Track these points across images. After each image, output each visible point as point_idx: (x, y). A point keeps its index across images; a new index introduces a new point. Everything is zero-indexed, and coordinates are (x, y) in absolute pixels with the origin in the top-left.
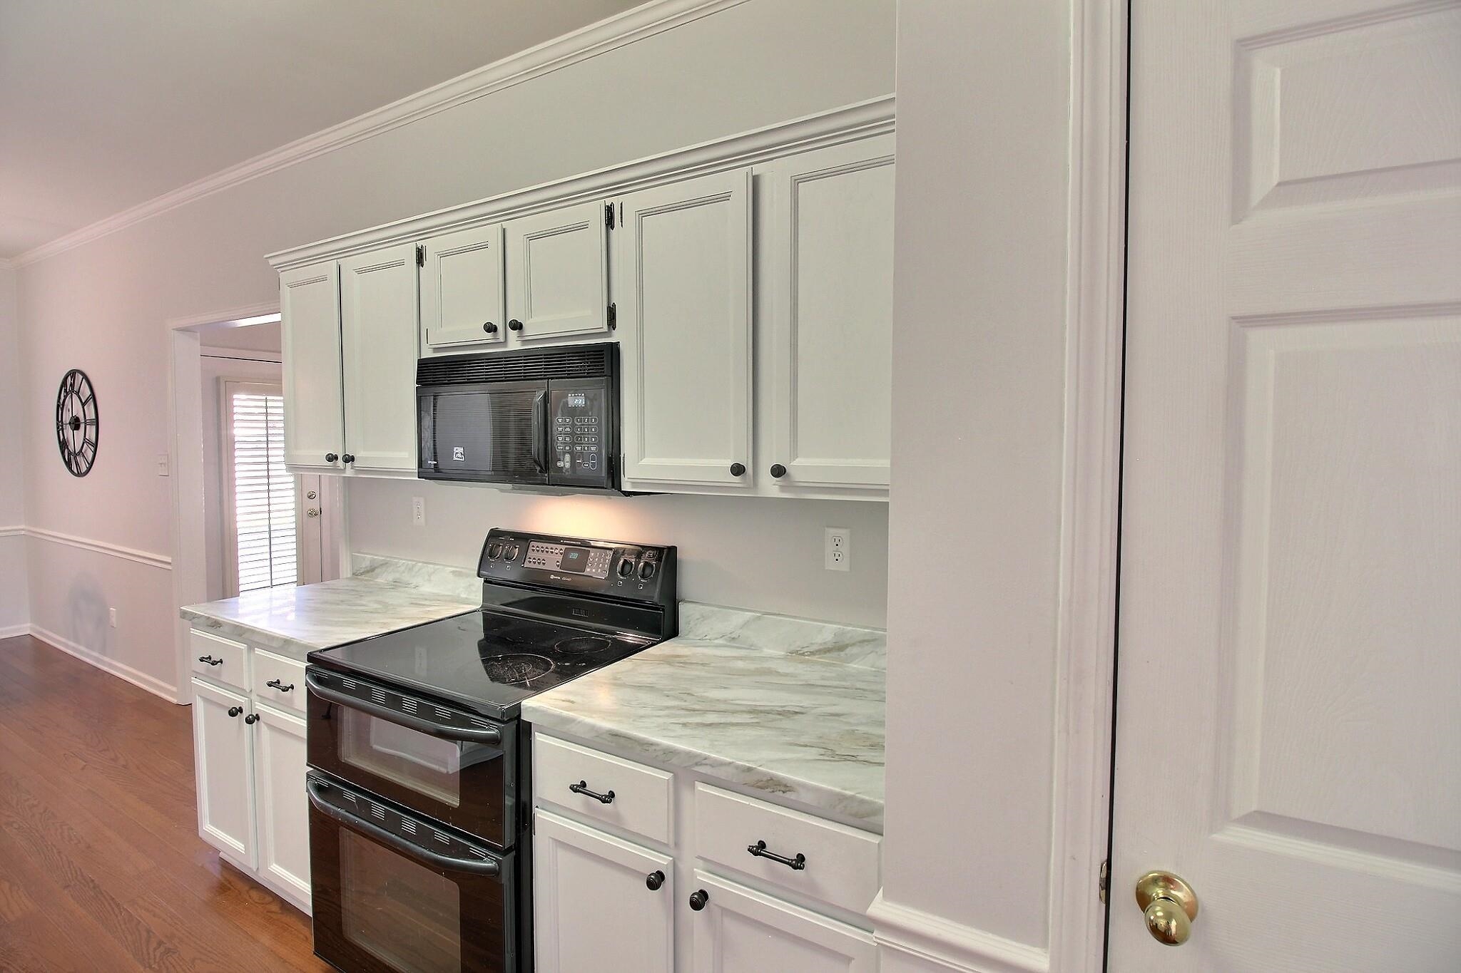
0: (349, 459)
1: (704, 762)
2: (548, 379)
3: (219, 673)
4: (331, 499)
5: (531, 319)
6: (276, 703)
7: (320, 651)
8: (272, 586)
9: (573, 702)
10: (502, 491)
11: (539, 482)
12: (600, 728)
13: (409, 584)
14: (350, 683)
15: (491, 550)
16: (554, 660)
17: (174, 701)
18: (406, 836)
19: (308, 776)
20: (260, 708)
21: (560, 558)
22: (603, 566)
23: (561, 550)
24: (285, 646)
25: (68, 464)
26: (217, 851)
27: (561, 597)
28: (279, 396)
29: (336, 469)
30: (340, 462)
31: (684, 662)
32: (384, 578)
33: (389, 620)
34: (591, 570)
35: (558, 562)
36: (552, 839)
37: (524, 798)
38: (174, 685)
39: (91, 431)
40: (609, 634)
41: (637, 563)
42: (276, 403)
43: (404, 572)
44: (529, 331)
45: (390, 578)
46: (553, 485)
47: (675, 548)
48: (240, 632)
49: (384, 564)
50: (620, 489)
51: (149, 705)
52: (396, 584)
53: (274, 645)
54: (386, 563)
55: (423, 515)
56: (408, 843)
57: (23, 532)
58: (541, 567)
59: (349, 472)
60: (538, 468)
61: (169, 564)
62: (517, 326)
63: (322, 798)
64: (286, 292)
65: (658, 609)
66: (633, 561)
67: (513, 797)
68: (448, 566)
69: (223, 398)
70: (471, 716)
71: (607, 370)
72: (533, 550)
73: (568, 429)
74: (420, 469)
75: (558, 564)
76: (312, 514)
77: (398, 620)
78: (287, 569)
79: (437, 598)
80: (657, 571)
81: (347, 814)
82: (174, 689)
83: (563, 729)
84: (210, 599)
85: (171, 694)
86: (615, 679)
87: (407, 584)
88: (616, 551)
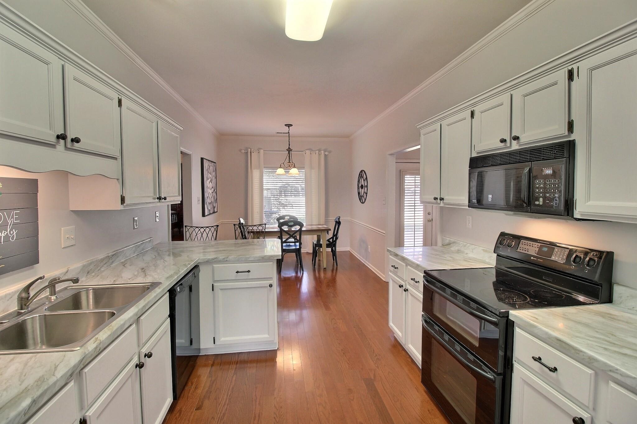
0: (442, 199)
1: (616, 371)
2: (532, 161)
3: (397, 272)
4: (436, 215)
5: (524, 134)
6: (414, 287)
7: (428, 270)
8: (415, 246)
9: (537, 319)
10: (506, 214)
11: (525, 211)
12: (551, 335)
13: (464, 252)
14: (439, 285)
15: (501, 241)
16: (530, 297)
17: (384, 280)
18: (456, 350)
19: (422, 315)
20: (408, 287)
21: (537, 249)
22: (563, 256)
23: (538, 245)
24: (417, 267)
25: (360, 199)
26: (393, 333)
27: (537, 269)
28: (418, 176)
29: (437, 203)
30: (439, 201)
31: (612, 318)
32: (454, 248)
33: (455, 265)
34: (555, 258)
35: (536, 251)
36: (522, 379)
37: (509, 353)
38: (384, 275)
39: (366, 189)
40: (563, 292)
41: (585, 258)
42: (418, 178)
43: (462, 247)
44: (523, 140)
45: (457, 248)
46: (532, 213)
47: (612, 253)
48: (403, 259)
49: (454, 243)
50: (573, 216)
51: (377, 279)
52: (458, 251)
53: (413, 266)
54: (455, 242)
55: (471, 223)
56: (456, 353)
57: (349, 220)
58: (526, 252)
59: (442, 205)
60: (525, 205)
61: (384, 234)
62: (516, 138)
63: (426, 325)
64: (422, 136)
65: (599, 285)
66: (582, 256)
67: (503, 352)
68: (481, 247)
69: (402, 177)
70: (485, 310)
71: (566, 154)
72: (523, 244)
73: (542, 186)
74: (470, 204)
75: (536, 252)
76: (429, 221)
77: (458, 265)
78: (420, 241)
79: (476, 260)
80: (598, 263)
81: (435, 334)
82: (384, 276)
83: (530, 329)
84: (396, 246)
85: (383, 277)
86: (564, 315)
87: (463, 252)
88: (571, 250)
